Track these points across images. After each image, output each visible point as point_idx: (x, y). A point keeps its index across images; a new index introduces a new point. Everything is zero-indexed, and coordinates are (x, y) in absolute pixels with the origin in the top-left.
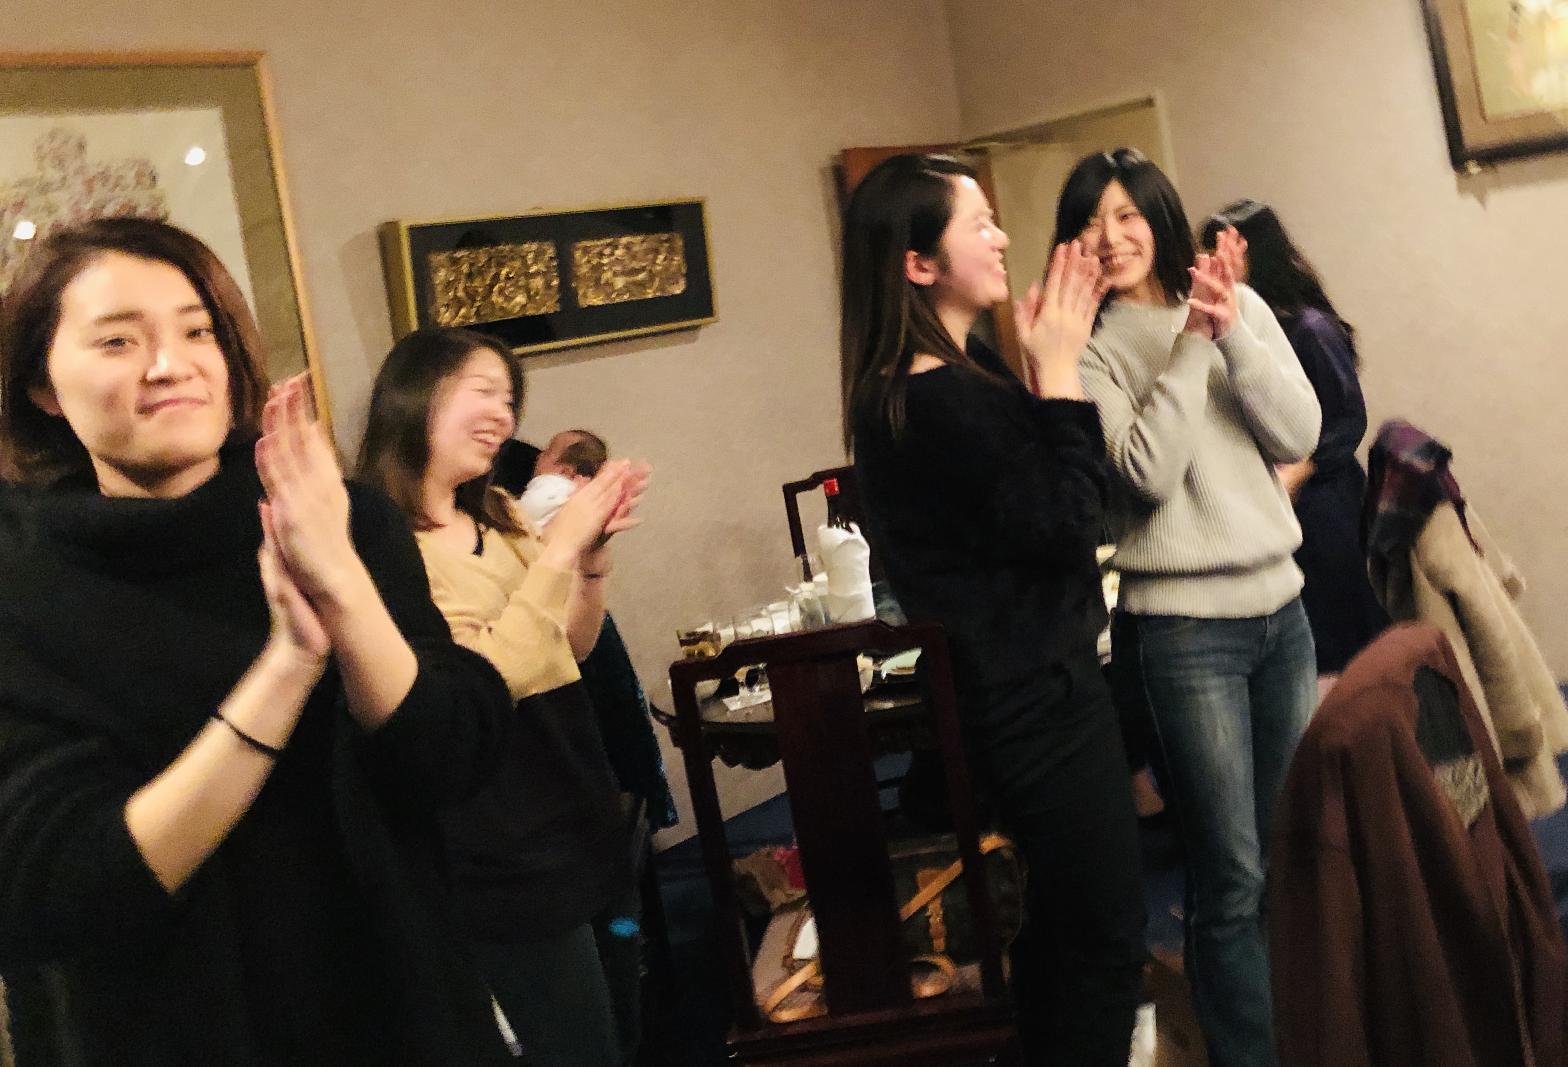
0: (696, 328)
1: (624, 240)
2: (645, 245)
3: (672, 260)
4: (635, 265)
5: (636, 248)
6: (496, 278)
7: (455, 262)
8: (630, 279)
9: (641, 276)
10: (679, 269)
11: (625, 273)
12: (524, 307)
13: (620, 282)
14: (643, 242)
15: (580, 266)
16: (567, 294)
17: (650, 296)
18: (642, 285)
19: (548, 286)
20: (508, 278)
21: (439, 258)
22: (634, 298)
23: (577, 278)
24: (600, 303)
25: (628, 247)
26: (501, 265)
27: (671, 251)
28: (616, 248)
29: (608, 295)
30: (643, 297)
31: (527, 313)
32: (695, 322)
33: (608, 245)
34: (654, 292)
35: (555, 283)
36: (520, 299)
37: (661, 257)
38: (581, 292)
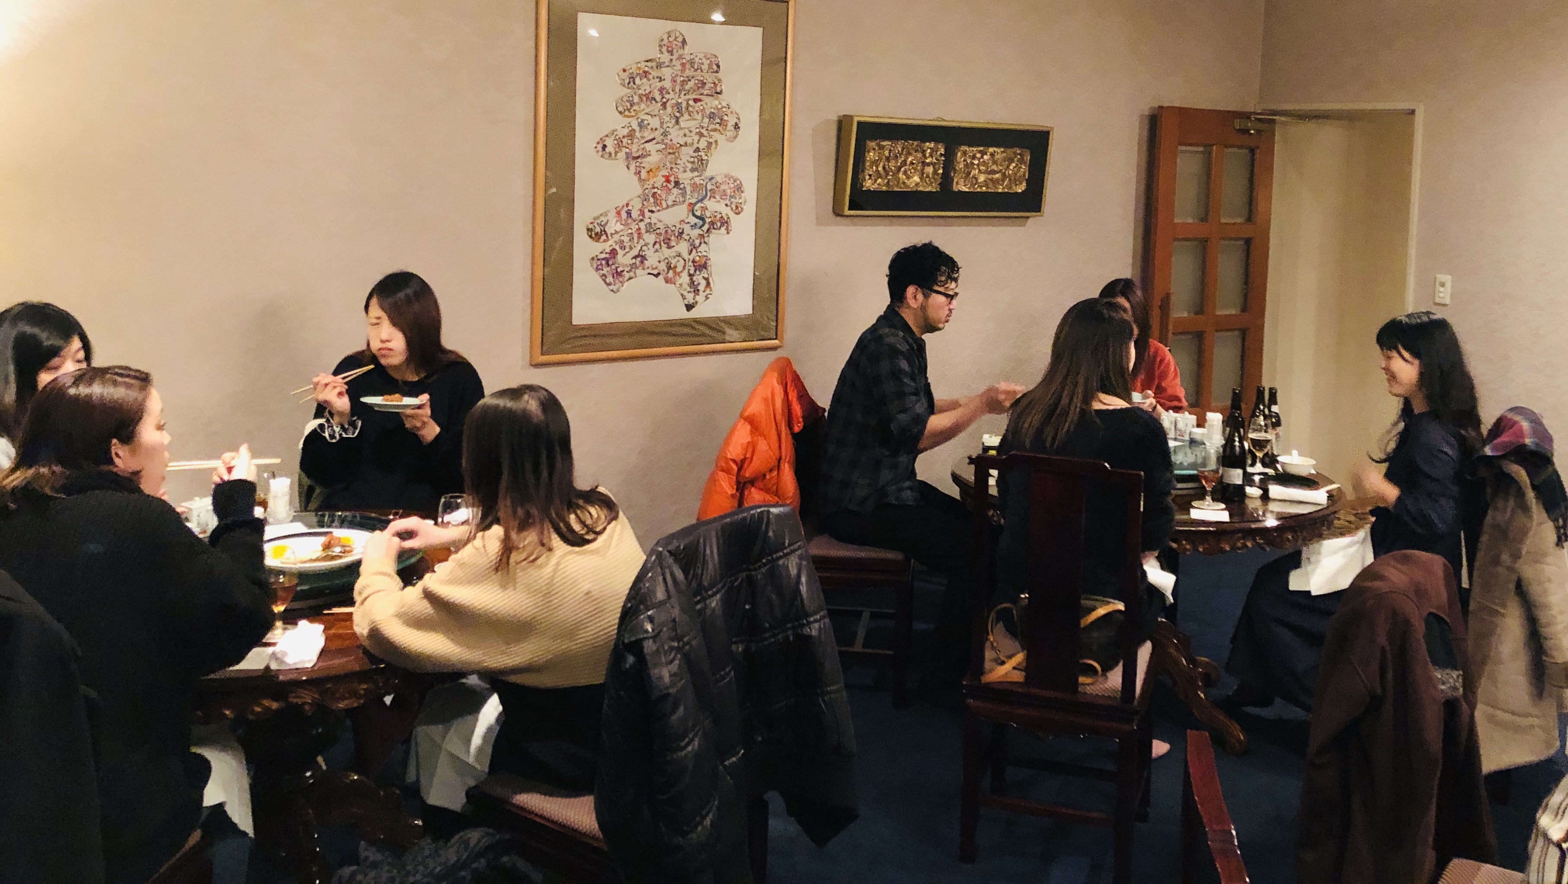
0: (1028, 218)
1: (991, 150)
2: (1005, 155)
3: (1021, 167)
4: (994, 167)
5: (997, 157)
6: (904, 163)
7: (882, 148)
8: (990, 176)
9: (997, 176)
10: (1024, 175)
11: (986, 172)
12: (917, 184)
13: (982, 178)
14: (1002, 152)
15: (959, 163)
16: (946, 180)
17: (1000, 191)
18: (995, 182)
19: (935, 172)
20: (912, 163)
21: (872, 144)
22: (990, 190)
23: (955, 171)
24: (967, 190)
25: (992, 155)
26: (909, 154)
27: (1021, 161)
28: (986, 154)
29: (973, 185)
30: (996, 190)
31: (919, 189)
32: (1027, 214)
33: (980, 152)
34: (1004, 188)
35: (941, 171)
36: (916, 179)
37: (1014, 165)
38: (955, 180)
